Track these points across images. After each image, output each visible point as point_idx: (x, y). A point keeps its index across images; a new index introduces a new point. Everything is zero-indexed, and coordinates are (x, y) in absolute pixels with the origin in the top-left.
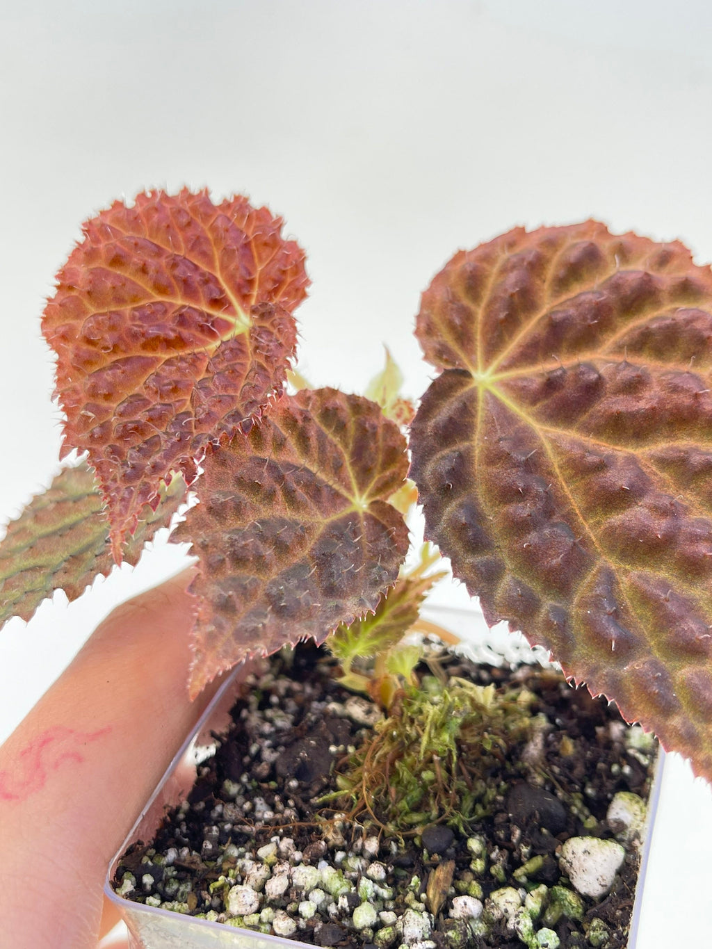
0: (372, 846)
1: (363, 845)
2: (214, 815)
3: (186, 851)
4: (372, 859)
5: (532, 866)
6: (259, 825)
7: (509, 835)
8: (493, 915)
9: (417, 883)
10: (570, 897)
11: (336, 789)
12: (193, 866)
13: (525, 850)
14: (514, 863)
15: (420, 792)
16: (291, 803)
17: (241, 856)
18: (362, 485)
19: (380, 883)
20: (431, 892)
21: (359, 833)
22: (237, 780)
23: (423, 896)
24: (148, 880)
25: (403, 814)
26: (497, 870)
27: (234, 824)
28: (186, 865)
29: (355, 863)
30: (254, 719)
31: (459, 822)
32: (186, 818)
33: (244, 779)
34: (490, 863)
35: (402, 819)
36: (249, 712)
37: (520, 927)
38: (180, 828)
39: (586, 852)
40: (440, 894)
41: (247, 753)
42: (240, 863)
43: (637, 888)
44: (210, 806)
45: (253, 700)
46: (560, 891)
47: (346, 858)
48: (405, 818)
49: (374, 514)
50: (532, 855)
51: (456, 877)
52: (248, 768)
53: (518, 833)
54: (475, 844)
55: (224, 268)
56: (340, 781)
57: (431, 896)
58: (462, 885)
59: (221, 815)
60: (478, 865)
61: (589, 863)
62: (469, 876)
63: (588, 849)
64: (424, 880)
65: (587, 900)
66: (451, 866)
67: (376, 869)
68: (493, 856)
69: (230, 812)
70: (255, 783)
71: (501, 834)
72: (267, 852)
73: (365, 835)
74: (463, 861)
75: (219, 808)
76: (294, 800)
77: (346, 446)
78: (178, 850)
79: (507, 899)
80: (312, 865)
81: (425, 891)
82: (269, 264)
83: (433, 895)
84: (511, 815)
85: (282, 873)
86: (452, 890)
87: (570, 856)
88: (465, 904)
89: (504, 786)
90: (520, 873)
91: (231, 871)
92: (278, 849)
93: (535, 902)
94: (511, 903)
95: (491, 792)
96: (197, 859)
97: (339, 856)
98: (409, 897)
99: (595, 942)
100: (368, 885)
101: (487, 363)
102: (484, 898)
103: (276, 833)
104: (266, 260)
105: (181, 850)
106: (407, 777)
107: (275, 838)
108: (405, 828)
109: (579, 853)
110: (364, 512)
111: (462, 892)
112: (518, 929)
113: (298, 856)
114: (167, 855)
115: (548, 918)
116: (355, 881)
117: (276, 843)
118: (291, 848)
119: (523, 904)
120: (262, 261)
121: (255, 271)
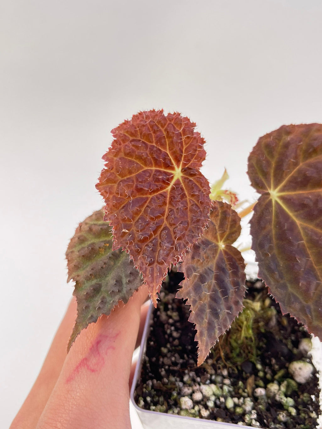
0: (225, 373)
1: (221, 372)
2: (160, 363)
3: (155, 381)
4: (225, 377)
5: (280, 374)
6: (179, 366)
7: (270, 361)
8: (270, 395)
9: (242, 385)
10: (294, 383)
12: (161, 389)
13: (277, 367)
14: (274, 373)
15: (239, 349)
16: (190, 356)
17: (176, 381)
18: (222, 237)
19: (229, 386)
20: (248, 388)
21: (219, 368)
22: (165, 347)
23: (246, 390)
24: (149, 399)
25: (233, 358)
26: (269, 376)
27: (169, 366)
29: (219, 379)
30: (163, 317)
31: (254, 360)
33: (168, 346)
34: (265, 373)
35: (233, 360)
36: (161, 312)
38: (148, 369)
39: (300, 369)
40: (251, 388)
41: (166, 333)
42: (177, 383)
44: (158, 360)
45: (162, 307)
46: (290, 381)
47: (216, 378)
49: (227, 250)
50: (280, 369)
51: (255, 380)
52: (168, 341)
53: (274, 361)
54: (259, 366)
55: (170, 150)
58: (257, 383)
59: (163, 362)
60: (261, 374)
61: (301, 373)
62: (259, 379)
63: (301, 367)
64: (245, 384)
65: (299, 384)
66: (253, 377)
67: (227, 381)
68: (266, 370)
69: (166, 361)
70: (174, 348)
71: (268, 361)
72: (186, 378)
73: (222, 369)
74: (255, 372)
75: (161, 359)
77: (217, 223)
79: (274, 387)
80: (205, 384)
81: (246, 388)
82: (189, 146)
83: (249, 390)
84: (269, 353)
85: (197, 390)
86: (254, 386)
87: (294, 370)
88: (260, 391)
89: (265, 341)
90: (277, 377)
91: (176, 389)
92: (190, 376)
93: (283, 389)
94: (276, 389)
95: (261, 344)
96: (162, 386)
97: (213, 377)
98: (241, 391)
99: (306, 401)
100: (226, 388)
101: (276, 186)
102: (265, 388)
103: (187, 368)
104: (188, 143)
105: (153, 381)
106: (234, 344)
107: (186, 371)
108: (234, 364)
109: (298, 369)
110: (223, 250)
111: (257, 386)
112: (281, 401)
113: (198, 379)
114: (149, 384)
115: (289, 393)
116: (222, 388)
117: (188, 374)
118: (195, 376)
119: (279, 390)
120: (186, 144)
121: (183, 149)
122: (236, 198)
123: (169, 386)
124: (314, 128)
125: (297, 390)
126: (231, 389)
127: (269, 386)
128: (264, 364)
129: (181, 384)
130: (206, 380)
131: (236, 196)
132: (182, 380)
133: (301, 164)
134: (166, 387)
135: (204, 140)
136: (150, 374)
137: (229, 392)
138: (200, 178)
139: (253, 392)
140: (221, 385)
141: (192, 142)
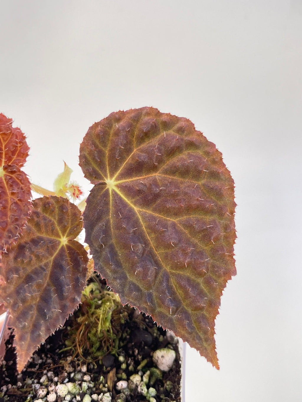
0: (84, 369)
1: (80, 369)
3: (10, 386)
4: (85, 374)
5: (143, 364)
6: (37, 367)
7: (134, 352)
8: (133, 387)
9: (103, 380)
10: (158, 371)
11: (66, 346)
12: (15, 394)
13: (140, 357)
14: (137, 363)
15: (99, 343)
16: (49, 356)
17: (33, 383)
18: (64, 233)
19: (89, 382)
20: (109, 383)
21: (78, 365)
23: (106, 385)
25: (94, 353)
26: (131, 368)
27: (26, 368)
28: (12, 394)
29: (79, 376)
31: (115, 352)
32: (6, 369)
34: (128, 365)
35: (94, 355)
37: (143, 392)
38: (4, 374)
39: (162, 357)
40: (112, 382)
42: (33, 385)
43: (181, 369)
46: (154, 369)
47: (75, 375)
48: (95, 355)
49: (71, 245)
50: (143, 359)
51: (117, 373)
53: (137, 351)
54: (121, 359)
56: (67, 343)
57: (109, 384)
58: (119, 376)
60: (124, 366)
61: (164, 361)
62: (121, 371)
63: (163, 355)
64: (106, 379)
65: (164, 373)
66: (114, 370)
67: (87, 378)
68: (129, 362)
71: (131, 352)
72: (43, 379)
73: (81, 365)
74: (117, 365)
76: (50, 354)
77: (55, 219)
78: (7, 386)
79: (136, 379)
80: (62, 383)
81: (106, 383)
82: (8, 142)
83: (110, 384)
84: (133, 343)
85: (52, 391)
86: (116, 379)
87: (157, 358)
88: (122, 385)
89: (129, 331)
90: (139, 367)
91: (31, 392)
92: (48, 377)
93: (146, 379)
94: (138, 381)
95: (125, 335)
96: (16, 390)
97: (72, 375)
98: (101, 386)
99: (168, 389)
100: (85, 385)
101: (112, 176)
102: (128, 380)
103: (45, 369)
104: (7, 140)
105: (8, 386)
106: (94, 339)
107: (45, 372)
108: (95, 358)
109: (160, 357)
110: (66, 245)
111: (120, 379)
112: (142, 392)
113: (56, 379)
114: (3, 389)
115: (152, 383)
116: (80, 385)
117: (46, 374)
118: (53, 376)
119: (142, 380)
120: (5, 141)
121: (2, 146)
122: (79, 191)
123: (25, 390)
124: (144, 112)
125: (161, 378)
126: (92, 385)
127: (131, 378)
128: (127, 356)
129: (38, 386)
130: (64, 379)
131: (79, 188)
132: (38, 383)
133: (135, 150)
134: (21, 391)
135: (24, 136)
136: (7, 379)
137: (89, 388)
138: (20, 175)
139: (115, 386)
140: (79, 382)
141: (11, 138)
